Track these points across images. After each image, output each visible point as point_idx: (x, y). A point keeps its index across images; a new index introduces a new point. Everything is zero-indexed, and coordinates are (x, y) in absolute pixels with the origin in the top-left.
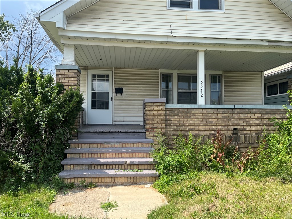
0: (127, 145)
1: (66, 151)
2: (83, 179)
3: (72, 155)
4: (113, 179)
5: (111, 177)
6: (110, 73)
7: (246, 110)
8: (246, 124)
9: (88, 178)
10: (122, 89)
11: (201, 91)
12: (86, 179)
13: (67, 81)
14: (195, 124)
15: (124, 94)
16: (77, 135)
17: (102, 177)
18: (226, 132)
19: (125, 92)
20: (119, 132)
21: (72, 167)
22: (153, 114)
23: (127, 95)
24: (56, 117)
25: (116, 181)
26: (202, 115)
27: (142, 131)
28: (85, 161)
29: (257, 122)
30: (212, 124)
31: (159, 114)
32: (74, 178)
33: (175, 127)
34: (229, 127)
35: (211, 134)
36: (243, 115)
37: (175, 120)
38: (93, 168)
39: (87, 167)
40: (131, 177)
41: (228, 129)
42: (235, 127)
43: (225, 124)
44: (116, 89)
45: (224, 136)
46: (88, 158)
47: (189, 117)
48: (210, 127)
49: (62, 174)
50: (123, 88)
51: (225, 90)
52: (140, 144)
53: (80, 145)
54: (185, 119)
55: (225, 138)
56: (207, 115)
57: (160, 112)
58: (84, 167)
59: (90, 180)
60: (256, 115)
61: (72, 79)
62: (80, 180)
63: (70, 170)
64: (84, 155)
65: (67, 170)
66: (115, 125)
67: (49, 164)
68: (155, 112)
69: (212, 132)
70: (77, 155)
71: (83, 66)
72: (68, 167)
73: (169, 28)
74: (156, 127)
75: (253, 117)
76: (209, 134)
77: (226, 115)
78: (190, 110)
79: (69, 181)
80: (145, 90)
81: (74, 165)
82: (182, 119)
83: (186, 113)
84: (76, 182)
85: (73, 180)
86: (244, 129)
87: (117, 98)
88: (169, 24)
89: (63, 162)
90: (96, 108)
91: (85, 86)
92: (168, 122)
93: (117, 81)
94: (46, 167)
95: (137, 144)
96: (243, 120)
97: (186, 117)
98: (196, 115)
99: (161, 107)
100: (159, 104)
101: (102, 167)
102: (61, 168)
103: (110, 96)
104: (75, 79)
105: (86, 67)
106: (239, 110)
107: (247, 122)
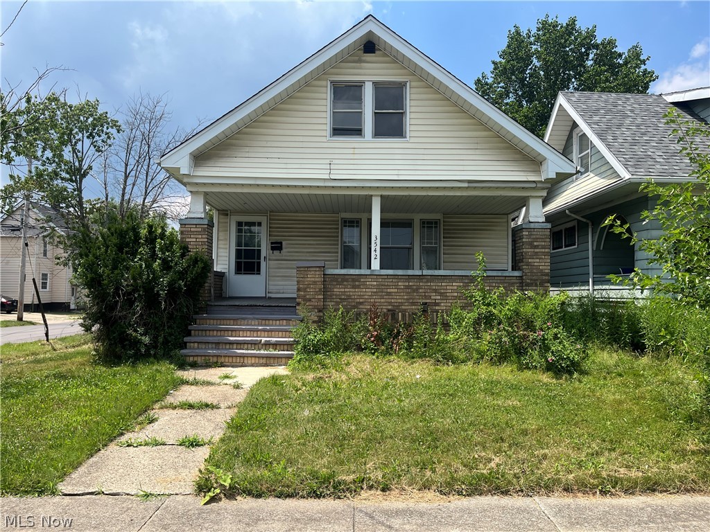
0: (267, 322)
1: (190, 328)
2: (207, 358)
3: (197, 332)
4: (242, 359)
5: (240, 357)
6: (263, 220)
7: (440, 277)
8: (439, 297)
9: (213, 356)
10: (281, 243)
11: (375, 251)
12: (211, 358)
13: (195, 240)
14: (366, 297)
15: (284, 250)
16: (206, 309)
17: (229, 356)
18: (409, 307)
19: (286, 248)
20: (260, 306)
21: (196, 345)
22: (306, 283)
23: (289, 252)
24: (177, 285)
25: (246, 362)
26: (375, 283)
27: (292, 305)
28: (211, 339)
29: (456, 294)
30: (390, 297)
31: (315, 283)
32: (197, 356)
33: (338, 300)
34: (415, 301)
35: (389, 310)
36: (434, 284)
37: (337, 290)
38: (221, 347)
39: (214, 346)
40: (263, 357)
41: (413, 304)
42: (424, 301)
43: (408, 297)
44: (272, 243)
45: (407, 313)
46: (217, 336)
47: (358, 287)
48: (387, 300)
49: (183, 351)
50: (284, 243)
51: (445, 244)
52: (285, 321)
53: (208, 321)
54: (351, 290)
55: (407, 316)
56: (383, 283)
57: (317, 280)
58: (210, 346)
59: (215, 360)
60: (454, 284)
61: (200, 236)
62: (203, 358)
63: (194, 348)
64: (211, 332)
65: (190, 348)
66: (270, 298)
67: (169, 339)
68: (309, 279)
69: (390, 307)
70: (204, 332)
71: (223, 210)
72: (192, 344)
73: (328, 167)
74: (310, 300)
75: (451, 288)
76: (385, 311)
77: (410, 284)
78: (359, 277)
79: (191, 359)
80: (317, 244)
81: (198, 343)
82: (348, 290)
83: (354, 280)
84: (199, 360)
85: (196, 359)
86: (438, 304)
87: (274, 258)
88: (328, 161)
89: (186, 339)
90: (243, 272)
91: (226, 240)
92: (329, 293)
93: (274, 232)
94: (166, 342)
95: (281, 321)
96: (435, 291)
97: (354, 287)
98: (368, 283)
99: (317, 273)
100: (314, 269)
101: (231, 346)
102: (184, 346)
103: (263, 254)
104: (204, 236)
105: (227, 211)
106: (429, 277)
107: (441, 294)
